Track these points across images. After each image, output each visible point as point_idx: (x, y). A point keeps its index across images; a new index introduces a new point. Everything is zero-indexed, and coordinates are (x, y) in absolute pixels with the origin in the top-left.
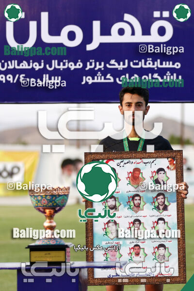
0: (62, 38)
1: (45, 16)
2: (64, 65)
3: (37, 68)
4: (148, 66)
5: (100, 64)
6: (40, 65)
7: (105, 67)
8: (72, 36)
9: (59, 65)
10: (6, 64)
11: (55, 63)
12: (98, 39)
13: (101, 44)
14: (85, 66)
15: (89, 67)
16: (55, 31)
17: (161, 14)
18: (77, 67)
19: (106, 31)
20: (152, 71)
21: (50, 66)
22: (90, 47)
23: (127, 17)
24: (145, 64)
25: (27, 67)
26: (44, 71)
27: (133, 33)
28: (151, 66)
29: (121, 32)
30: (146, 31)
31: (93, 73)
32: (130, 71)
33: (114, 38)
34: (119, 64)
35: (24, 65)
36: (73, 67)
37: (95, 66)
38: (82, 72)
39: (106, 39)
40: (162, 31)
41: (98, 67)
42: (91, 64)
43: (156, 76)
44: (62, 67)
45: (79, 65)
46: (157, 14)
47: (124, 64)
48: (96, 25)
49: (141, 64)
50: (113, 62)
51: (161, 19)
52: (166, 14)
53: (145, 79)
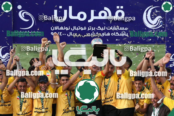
0: (78, 17)
1: (70, 8)
2: (78, 28)
3: (67, 29)
5: (94, 28)
6: (68, 28)
7: (96, 29)
8: (82, 16)
9: (76, 28)
10: (54, 28)
11: (74, 28)
12: (93, 18)
13: (94, 20)
14: (87, 29)
15: (89, 29)
16: (75, 14)
17: (120, 7)
18: (84, 29)
19: (96, 14)
20: (115, 31)
21: (73, 29)
22: (89, 21)
23: (106, 8)
24: (113, 28)
25: (63, 29)
26: (70, 31)
27: (108, 15)
28: (115, 29)
29: (103, 15)
30: (113, 14)
31: (90, 32)
32: (107, 31)
33: (100, 17)
34: (102, 28)
35: (62, 28)
36: (82, 29)
37: (92, 29)
38: (86, 31)
39: (96, 18)
41: (93, 29)
42: (90, 28)
44: (77, 29)
45: (85, 28)
46: (118, 7)
47: (104, 28)
48: (92, 12)
49: (111, 28)
50: (99, 27)
51: (120, 9)
52: (122, 7)
53: (113, 34)
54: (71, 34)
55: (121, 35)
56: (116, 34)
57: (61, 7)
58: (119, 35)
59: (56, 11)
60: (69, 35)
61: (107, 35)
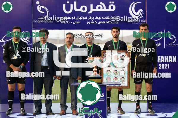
0: (81, 10)
1: (75, 3)
2: (81, 18)
3: (73, 19)
4: (108, 19)
5: (93, 18)
6: (74, 18)
7: (94, 18)
8: (84, 9)
9: (80, 18)
11: (78, 17)
12: (92, 10)
13: (93, 12)
14: (88, 18)
15: (89, 19)
16: (78, 7)
17: (112, 2)
18: (86, 19)
19: (94, 7)
20: (109, 20)
21: (77, 19)
22: (89, 13)
23: (101, 3)
25: (70, 19)
26: (75, 20)
27: (103, 8)
28: (109, 19)
29: (99, 8)
30: (107, 8)
31: (90, 21)
32: (102, 20)
33: (97, 10)
34: (99, 18)
36: (84, 19)
37: (91, 18)
38: (87, 20)
39: (95, 10)
40: (112, 8)
41: (92, 19)
42: (90, 18)
43: (110, 22)
44: (80, 19)
45: (86, 18)
46: (110, 2)
47: (100, 18)
48: (92, 6)
49: (106, 18)
50: (97, 17)
51: (112, 4)
52: (113, 2)
53: (107, 22)
54: (76, 22)
55: (113, 23)
56: (109, 22)
57: (68, 2)
58: (111, 23)
59: (64, 6)
60: (74, 23)
61: (103, 23)
